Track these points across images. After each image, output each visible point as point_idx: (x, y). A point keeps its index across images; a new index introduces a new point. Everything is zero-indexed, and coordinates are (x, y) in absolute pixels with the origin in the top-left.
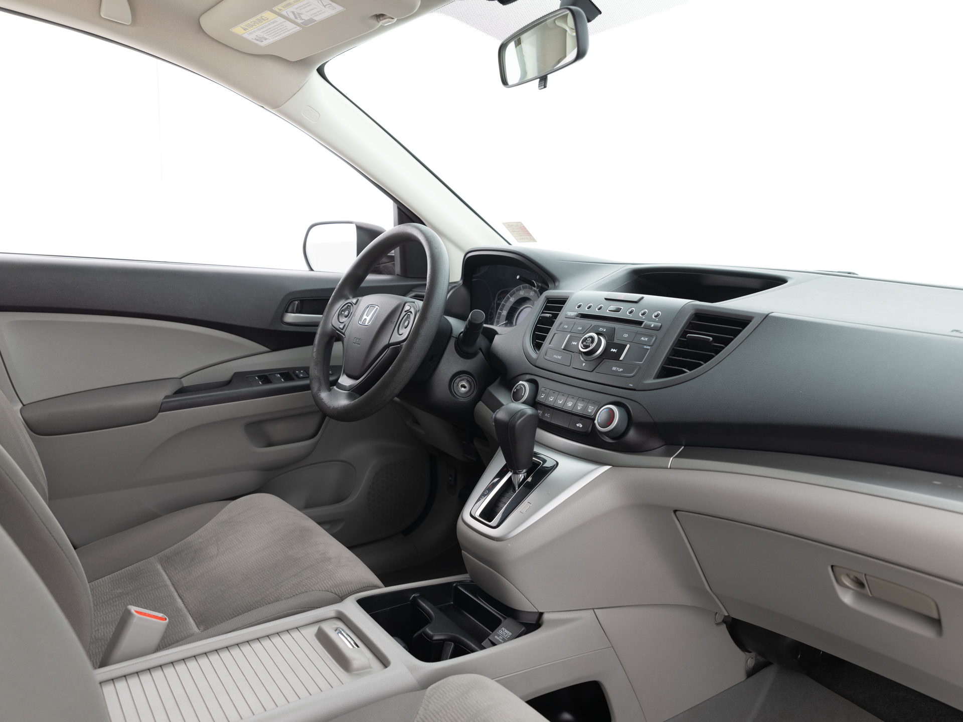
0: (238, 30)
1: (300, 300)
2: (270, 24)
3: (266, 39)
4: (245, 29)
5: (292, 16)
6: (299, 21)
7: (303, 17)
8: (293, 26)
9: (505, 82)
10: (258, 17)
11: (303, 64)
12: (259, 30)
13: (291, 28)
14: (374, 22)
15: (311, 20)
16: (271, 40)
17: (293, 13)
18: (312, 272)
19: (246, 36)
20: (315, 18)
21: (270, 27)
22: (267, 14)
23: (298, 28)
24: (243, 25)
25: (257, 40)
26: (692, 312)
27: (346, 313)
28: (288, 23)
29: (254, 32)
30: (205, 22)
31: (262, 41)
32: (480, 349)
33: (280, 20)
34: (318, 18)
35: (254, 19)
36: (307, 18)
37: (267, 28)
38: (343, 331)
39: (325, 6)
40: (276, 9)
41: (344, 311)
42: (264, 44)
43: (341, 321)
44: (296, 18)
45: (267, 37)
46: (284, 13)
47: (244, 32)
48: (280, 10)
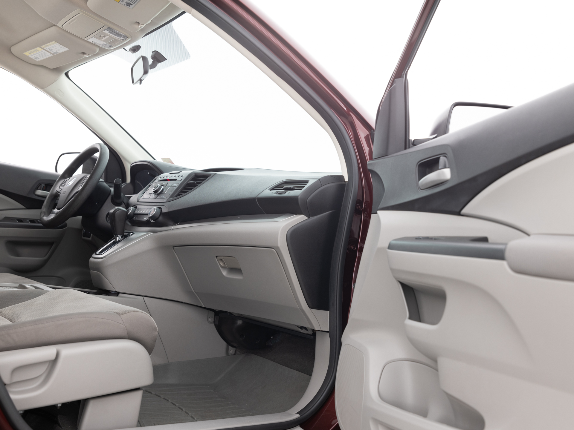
0: (27, 53)
1: (45, 184)
2: (40, 52)
3: (39, 58)
4: (30, 54)
5: (48, 50)
6: (52, 52)
7: (53, 51)
8: (49, 54)
9: (133, 82)
10: (35, 49)
11: (57, 70)
12: (35, 54)
13: (49, 55)
14: (82, 55)
15: (56, 52)
16: (41, 59)
17: (49, 49)
18: (56, 173)
19: (30, 56)
20: (58, 52)
21: (40, 53)
22: (38, 48)
23: (52, 55)
24: (29, 52)
25: (35, 58)
26: (194, 175)
27: (64, 185)
28: (47, 53)
29: (34, 55)
30: (13, 49)
31: (37, 59)
32: (124, 202)
33: (44, 51)
34: (59, 52)
35: (33, 50)
36: (55, 51)
37: (39, 54)
38: (60, 192)
39: (61, 48)
40: (42, 47)
41: (63, 184)
42: (38, 60)
43: (60, 188)
44: (50, 51)
45: (39, 57)
46: (45, 49)
47: (29, 54)
48: (44, 47)
